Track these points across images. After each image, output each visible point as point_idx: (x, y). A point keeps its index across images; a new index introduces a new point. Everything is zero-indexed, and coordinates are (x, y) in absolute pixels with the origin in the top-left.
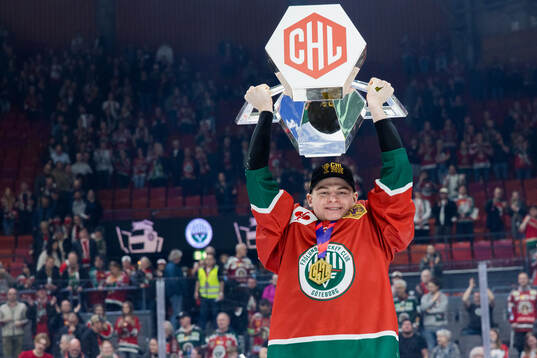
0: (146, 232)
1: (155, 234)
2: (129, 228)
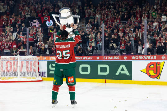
0: (37, 22)
1: (39, 23)
2: (32, 21)
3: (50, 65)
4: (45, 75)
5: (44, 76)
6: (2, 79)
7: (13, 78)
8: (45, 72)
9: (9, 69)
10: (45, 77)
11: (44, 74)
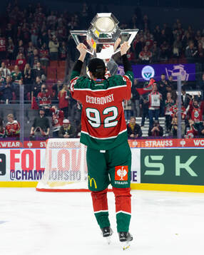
3: (147, 158)
4: (135, 178)
5: (134, 180)
6: (50, 186)
7: (71, 183)
8: (136, 172)
9: (64, 166)
10: (134, 182)
11: (135, 176)
